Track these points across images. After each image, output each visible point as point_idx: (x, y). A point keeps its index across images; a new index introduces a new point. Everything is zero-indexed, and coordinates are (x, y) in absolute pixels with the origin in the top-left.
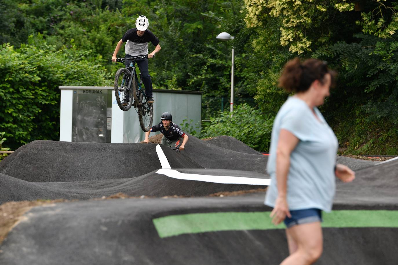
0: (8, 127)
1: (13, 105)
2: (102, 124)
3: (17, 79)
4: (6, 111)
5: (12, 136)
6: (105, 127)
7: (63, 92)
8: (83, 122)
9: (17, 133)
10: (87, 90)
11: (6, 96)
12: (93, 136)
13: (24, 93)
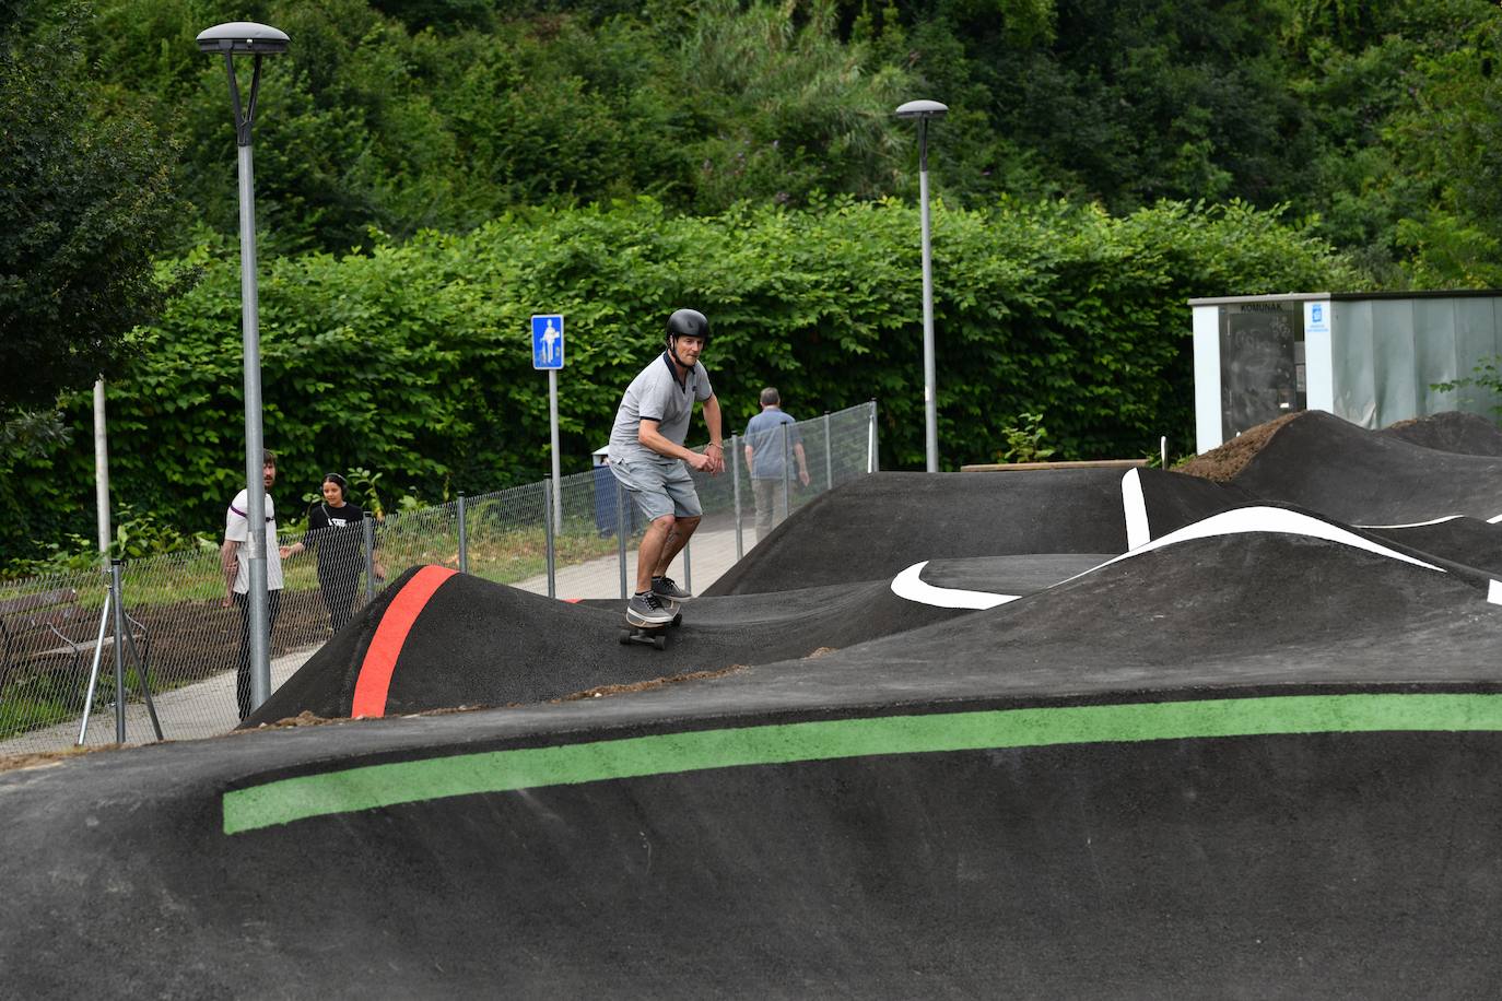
0: (1099, 396)
1: (1110, 345)
2: (1286, 381)
3: (1117, 287)
4: (1097, 360)
5: (1112, 413)
6: (1293, 387)
7: (1196, 312)
8: (1244, 377)
9: (1123, 409)
10: (1249, 304)
11: (1093, 327)
12: (1268, 409)
13: (1134, 316)
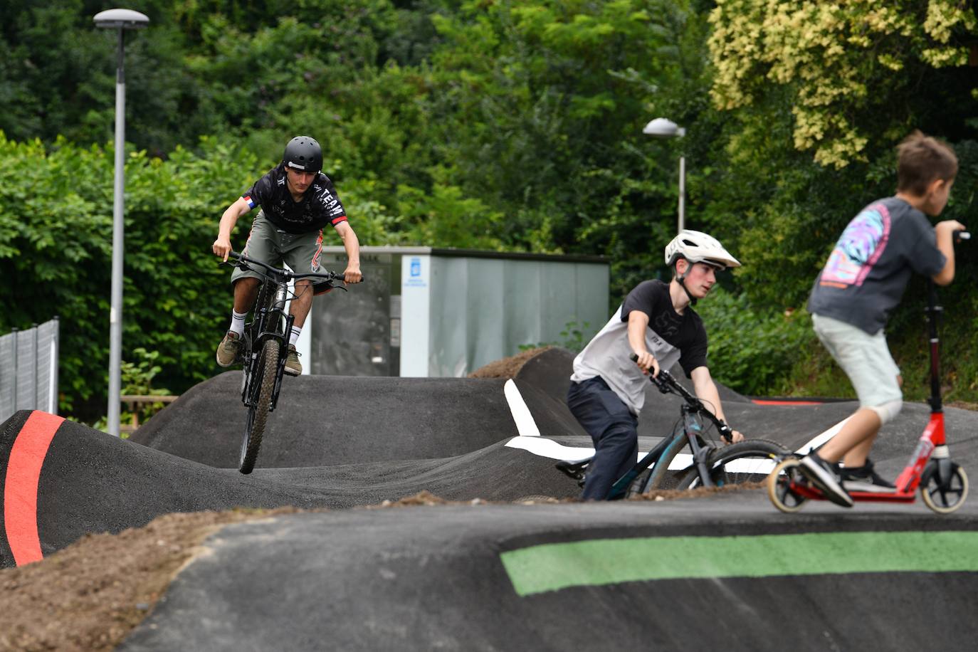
0: (163, 342)
1: (176, 292)
2: (380, 334)
3: (187, 232)
4: (159, 306)
5: (174, 361)
6: (387, 341)
8: (336, 329)
9: (185, 355)
11: (159, 271)
12: (359, 362)
13: (200, 263)
